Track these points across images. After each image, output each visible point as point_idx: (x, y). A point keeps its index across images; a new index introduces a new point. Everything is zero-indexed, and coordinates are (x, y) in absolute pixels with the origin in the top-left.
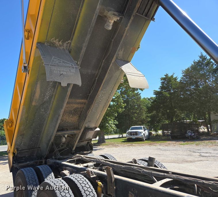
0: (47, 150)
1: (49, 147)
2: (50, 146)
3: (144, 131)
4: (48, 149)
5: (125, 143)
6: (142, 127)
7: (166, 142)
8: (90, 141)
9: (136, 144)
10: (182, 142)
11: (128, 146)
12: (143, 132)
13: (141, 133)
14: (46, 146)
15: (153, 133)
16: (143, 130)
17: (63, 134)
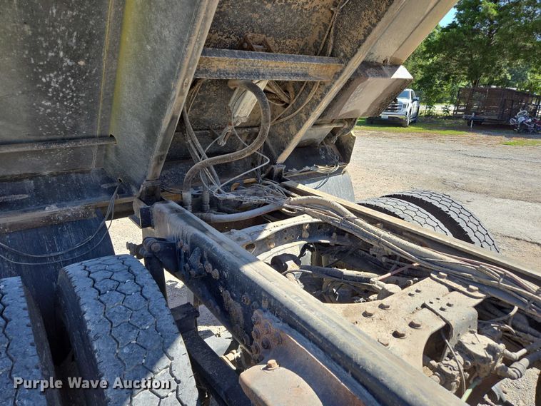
0: (153, 158)
1: (158, 144)
2: (165, 135)
3: (413, 102)
4: (156, 153)
5: (362, 126)
6: (408, 92)
7: (462, 133)
8: (346, 126)
9: (389, 131)
10: (504, 138)
11: (371, 135)
12: (411, 105)
13: (405, 106)
14: (143, 135)
15: (423, 108)
16: (410, 100)
17: (249, 74)
